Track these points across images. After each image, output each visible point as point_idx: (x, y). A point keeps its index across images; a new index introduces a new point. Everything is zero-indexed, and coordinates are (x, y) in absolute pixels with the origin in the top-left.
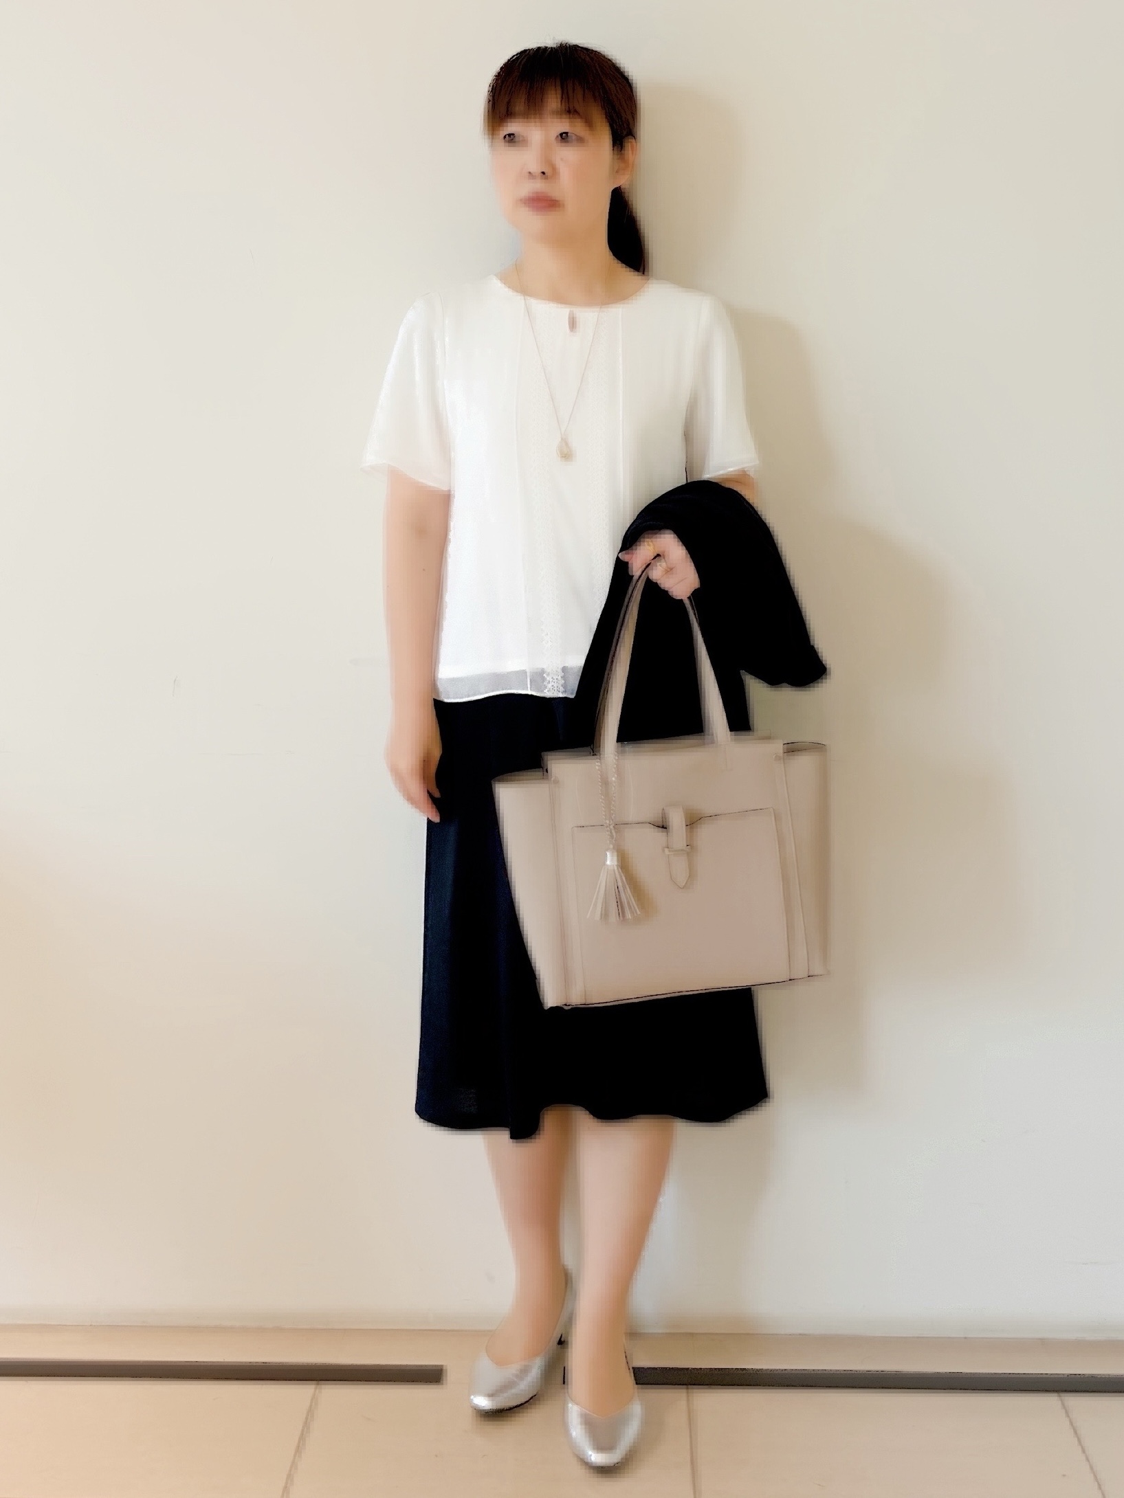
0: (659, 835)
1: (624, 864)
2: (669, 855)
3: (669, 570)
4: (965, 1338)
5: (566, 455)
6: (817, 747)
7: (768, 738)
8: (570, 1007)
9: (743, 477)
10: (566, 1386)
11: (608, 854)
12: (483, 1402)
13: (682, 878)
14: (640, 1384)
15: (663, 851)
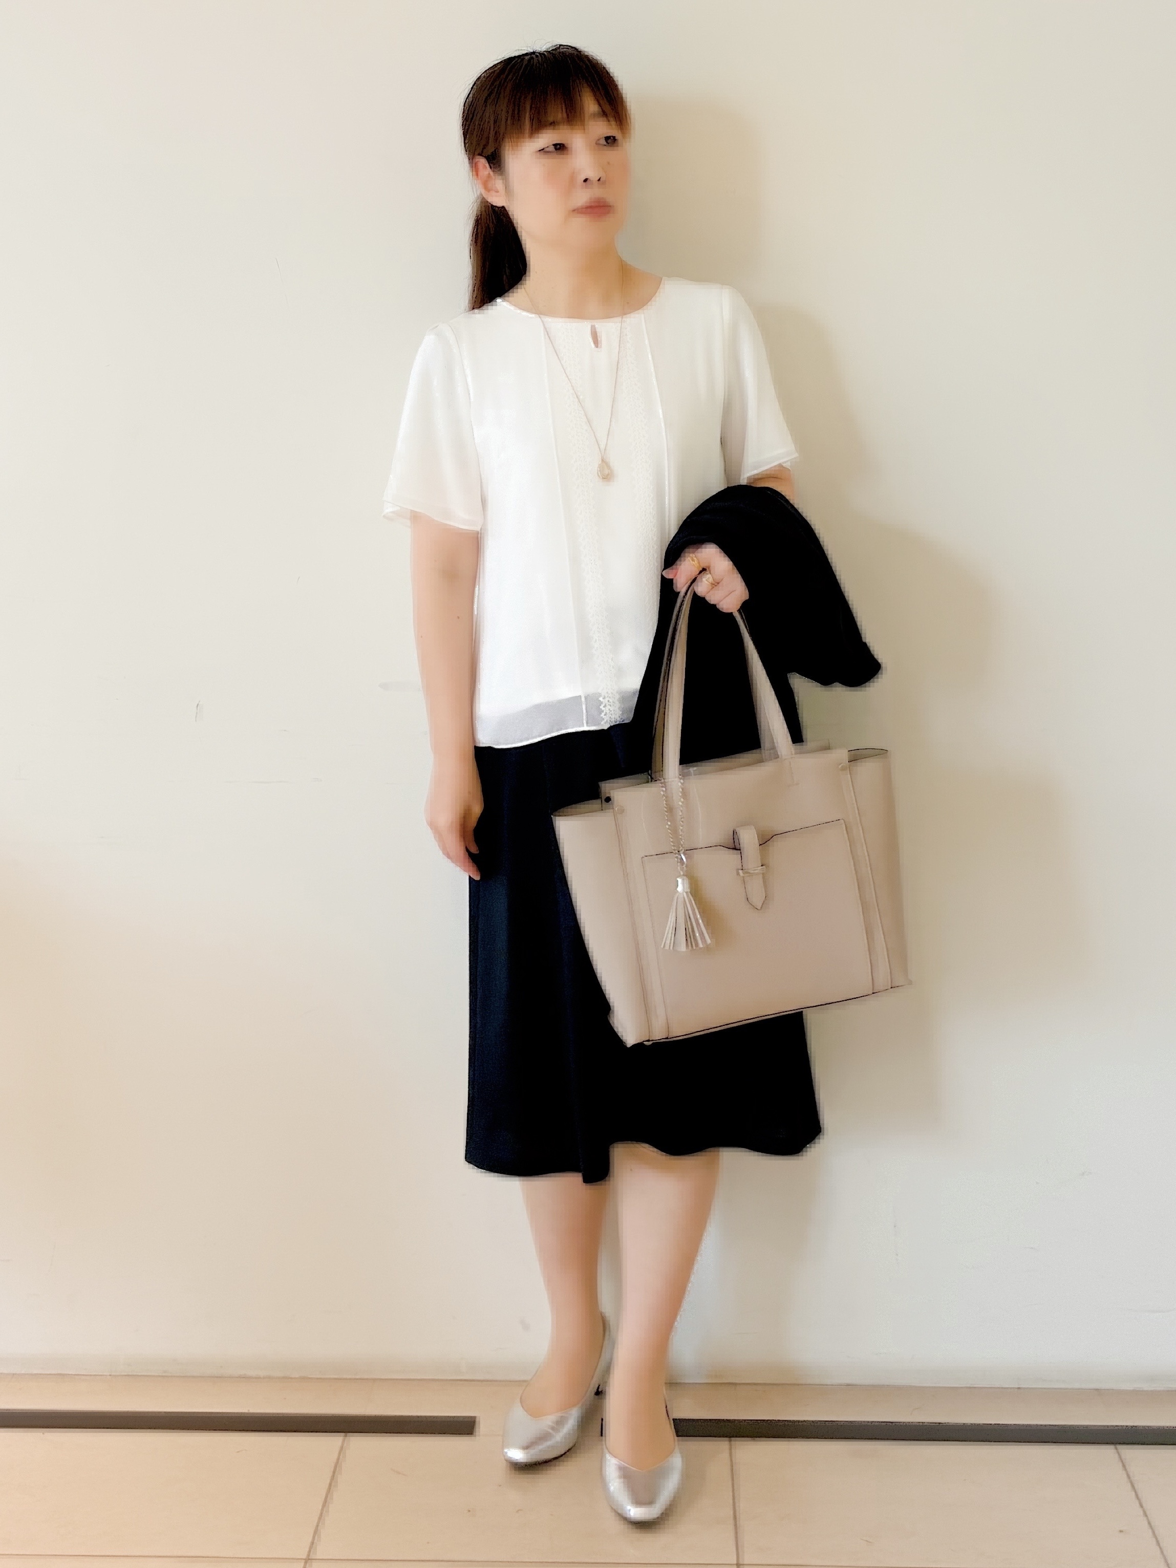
0: (733, 856)
1: (695, 891)
2: (743, 877)
3: (715, 584)
4: (1019, 1388)
5: (606, 474)
6: (881, 753)
7: (827, 748)
8: (650, 1043)
9: (779, 473)
10: (603, 1438)
11: (680, 880)
12: (518, 1455)
13: (757, 900)
14: (680, 1436)
15: (738, 874)
